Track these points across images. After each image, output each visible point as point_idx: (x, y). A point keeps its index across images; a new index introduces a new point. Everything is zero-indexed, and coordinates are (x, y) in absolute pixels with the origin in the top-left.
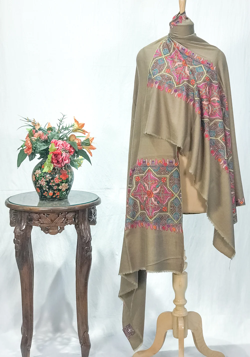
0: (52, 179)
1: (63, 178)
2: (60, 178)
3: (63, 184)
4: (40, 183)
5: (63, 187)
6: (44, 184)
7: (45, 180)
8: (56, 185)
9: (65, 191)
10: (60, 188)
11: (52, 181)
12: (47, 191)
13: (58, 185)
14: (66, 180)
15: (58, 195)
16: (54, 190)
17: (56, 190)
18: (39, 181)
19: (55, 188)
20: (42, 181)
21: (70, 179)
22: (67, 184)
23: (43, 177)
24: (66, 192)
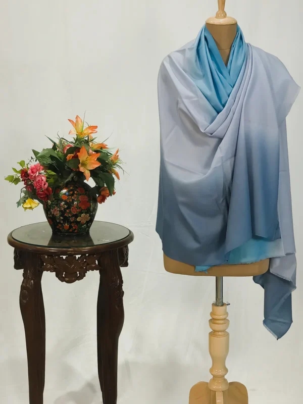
0: (67, 208)
1: (83, 207)
2: (78, 207)
3: (82, 215)
4: (52, 213)
5: (82, 218)
6: (57, 214)
7: (58, 209)
8: (73, 216)
9: (85, 224)
10: (78, 219)
11: (67, 211)
12: (61, 223)
13: (76, 216)
14: (87, 209)
15: (76, 229)
16: (71, 223)
17: (73, 222)
18: (51, 210)
19: (72, 219)
20: (55, 210)
21: (91, 208)
22: (88, 215)
23: (57, 205)
24: (87, 225)
